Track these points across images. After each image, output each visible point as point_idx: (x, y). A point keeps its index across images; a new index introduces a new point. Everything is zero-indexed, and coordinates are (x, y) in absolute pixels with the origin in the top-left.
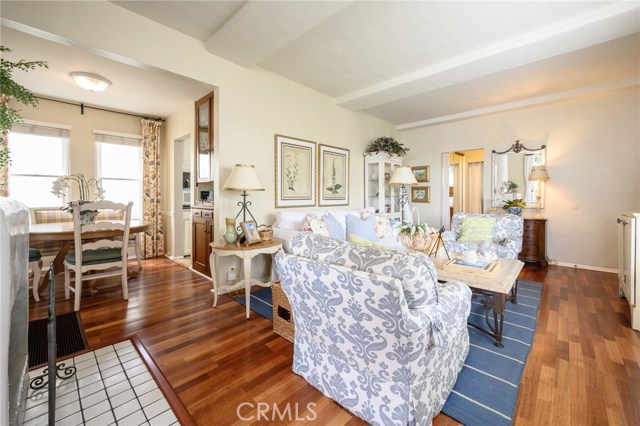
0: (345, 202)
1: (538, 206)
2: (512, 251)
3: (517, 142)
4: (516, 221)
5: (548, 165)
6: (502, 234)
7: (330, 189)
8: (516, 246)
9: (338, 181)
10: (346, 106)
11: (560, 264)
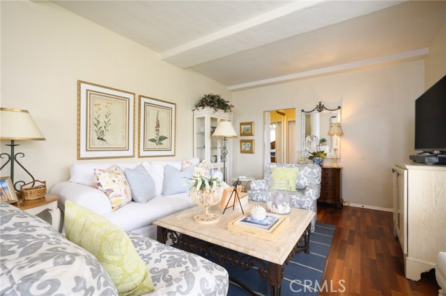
0: (172, 153)
1: (335, 157)
2: (308, 199)
3: (320, 103)
4: (315, 171)
5: (343, 122)
6: (304, 182)
7: (153, 140)
8: (313, 194)
9: (163, 133)
10: (170, 60)
11: (352, 205)
